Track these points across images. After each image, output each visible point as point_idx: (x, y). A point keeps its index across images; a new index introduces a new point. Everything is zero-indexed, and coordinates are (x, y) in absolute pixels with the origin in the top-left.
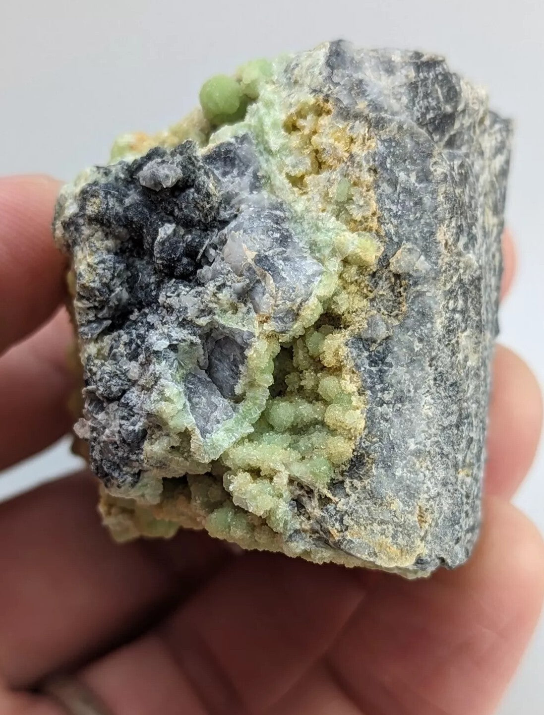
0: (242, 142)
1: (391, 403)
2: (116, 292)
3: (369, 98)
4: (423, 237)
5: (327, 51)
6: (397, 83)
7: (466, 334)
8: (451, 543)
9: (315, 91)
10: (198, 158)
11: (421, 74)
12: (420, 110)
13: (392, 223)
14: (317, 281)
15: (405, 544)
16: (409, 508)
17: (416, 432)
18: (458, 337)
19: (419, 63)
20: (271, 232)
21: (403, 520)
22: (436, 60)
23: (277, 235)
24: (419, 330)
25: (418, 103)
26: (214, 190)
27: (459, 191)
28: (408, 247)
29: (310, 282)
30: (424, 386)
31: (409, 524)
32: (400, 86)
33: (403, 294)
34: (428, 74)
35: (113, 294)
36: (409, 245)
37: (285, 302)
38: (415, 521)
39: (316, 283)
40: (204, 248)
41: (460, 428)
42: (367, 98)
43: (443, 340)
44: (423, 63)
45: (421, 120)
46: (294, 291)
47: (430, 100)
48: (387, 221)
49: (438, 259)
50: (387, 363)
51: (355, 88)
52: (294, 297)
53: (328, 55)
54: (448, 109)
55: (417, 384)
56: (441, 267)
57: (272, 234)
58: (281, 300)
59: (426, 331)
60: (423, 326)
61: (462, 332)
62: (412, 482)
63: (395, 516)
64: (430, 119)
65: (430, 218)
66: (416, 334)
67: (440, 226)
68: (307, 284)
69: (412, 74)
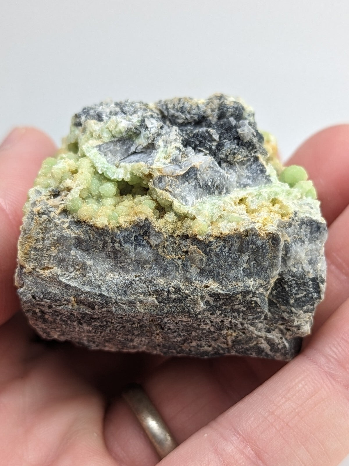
0: (266, 178)
1: (113, 249)
2: (182, 115)
3: (293, 244)
4: (211, 271)
5: (320, 221)
6: (304, 265)
7: (156, 301)
8: (32, 291)
9: (296, 213)
10: (256, 154)
11: (311, 283)
12: (289, 281)
13: (217, 247)
14: (183, 202)
15: (31, 257)
16: (52, 260)
17: (97, 267)
18: (153, 295)
19: (318, 281)
20: (211, 181)
21: (45, 255)
22: (321, 293)
23: (210, 184)
24: (156, 268)
25: (294, 280)
26: (237, 158)
27: (240, 298)
28: (204, 259)
29: (182, 198)
30: (124, 273)
31: (43, 260)
32: (303, 268)
33: (177, 257)
34: (312, 288)
35: (181, 114)
36: (205, 259)
37: (170, 182)
38: (44, 265)
39: (181, 201)
40: (204, 150)
41: (99, 297)
42: (293, 243)
43: (151, 284)
44: (318, 284)
45: (283, 281)
46: (176, 188)
47: (296, 288)
48: (218, 244)
49: (199, 281)
50: (136, 246)
51: (299, 237)
52: (172, 187)
53: (318, 222)
54: (292, 301)
55: (125, 268)
56: (194, 283)
57: (210, 181)
58: (171, 179)
59: (155, 272)
60: (158, 270)
61: (156, 298)
62: (67, 263)
63: (48, 250)
64: (285, 288)
65: (222, 275)
66: (154, 266)
67: (218, 284)
68: (181, 195)
69: (311, 276)
